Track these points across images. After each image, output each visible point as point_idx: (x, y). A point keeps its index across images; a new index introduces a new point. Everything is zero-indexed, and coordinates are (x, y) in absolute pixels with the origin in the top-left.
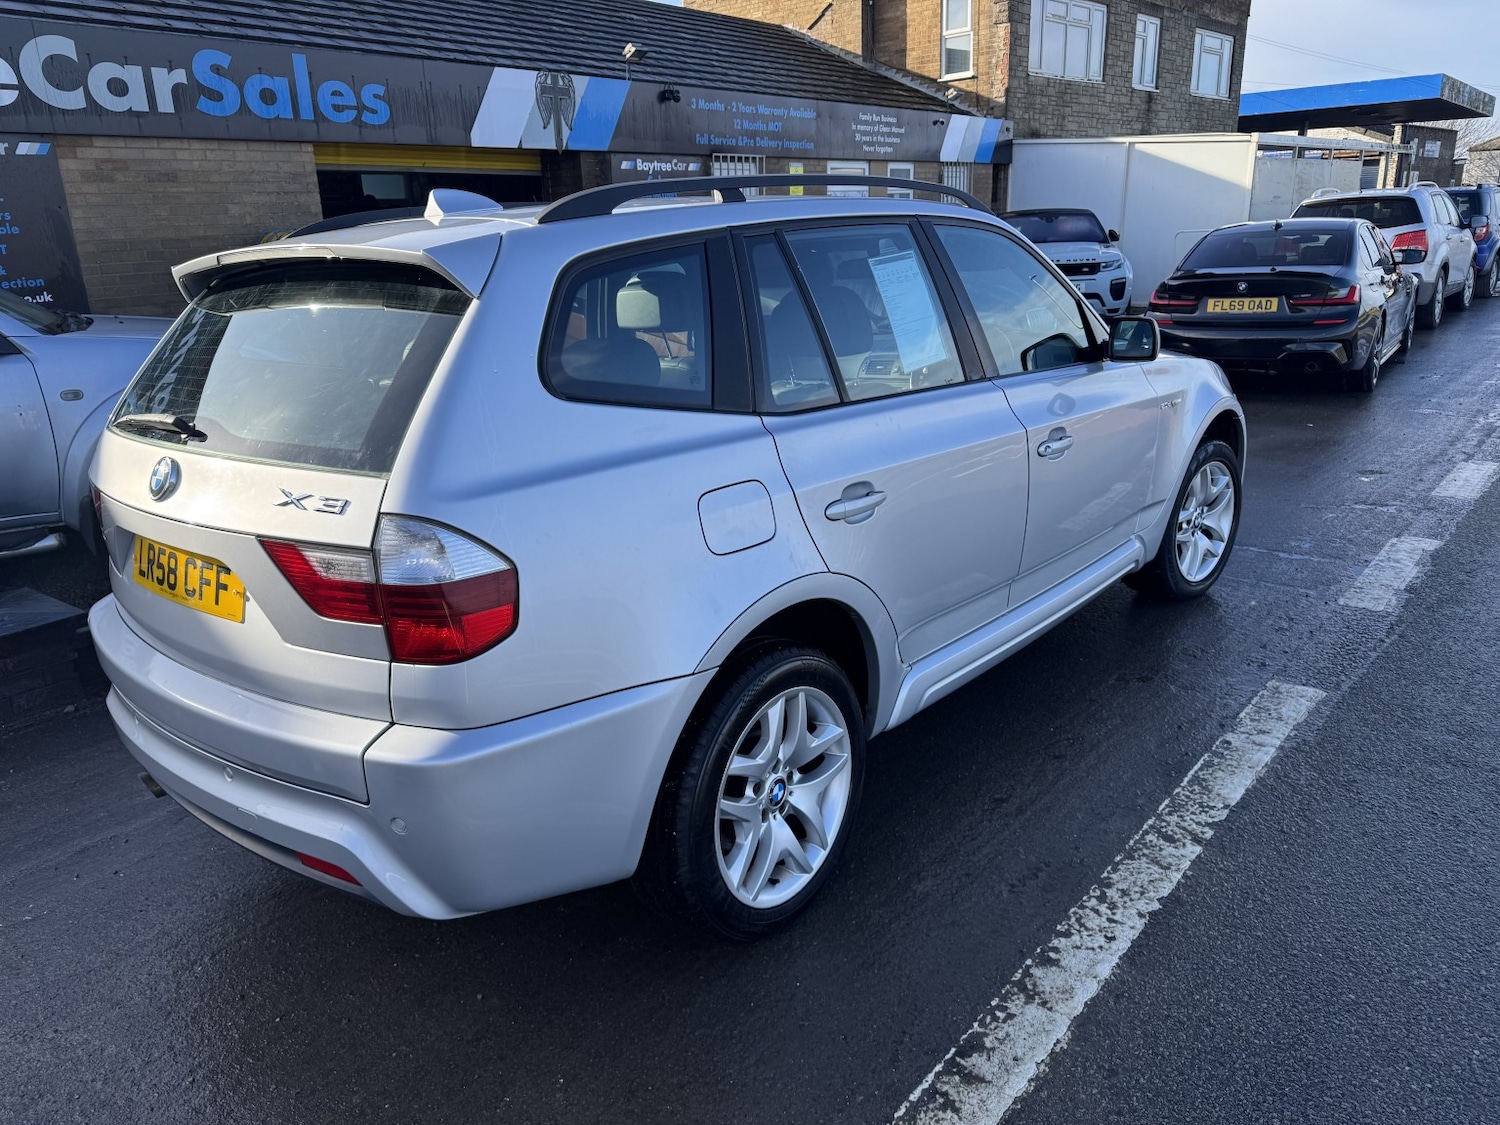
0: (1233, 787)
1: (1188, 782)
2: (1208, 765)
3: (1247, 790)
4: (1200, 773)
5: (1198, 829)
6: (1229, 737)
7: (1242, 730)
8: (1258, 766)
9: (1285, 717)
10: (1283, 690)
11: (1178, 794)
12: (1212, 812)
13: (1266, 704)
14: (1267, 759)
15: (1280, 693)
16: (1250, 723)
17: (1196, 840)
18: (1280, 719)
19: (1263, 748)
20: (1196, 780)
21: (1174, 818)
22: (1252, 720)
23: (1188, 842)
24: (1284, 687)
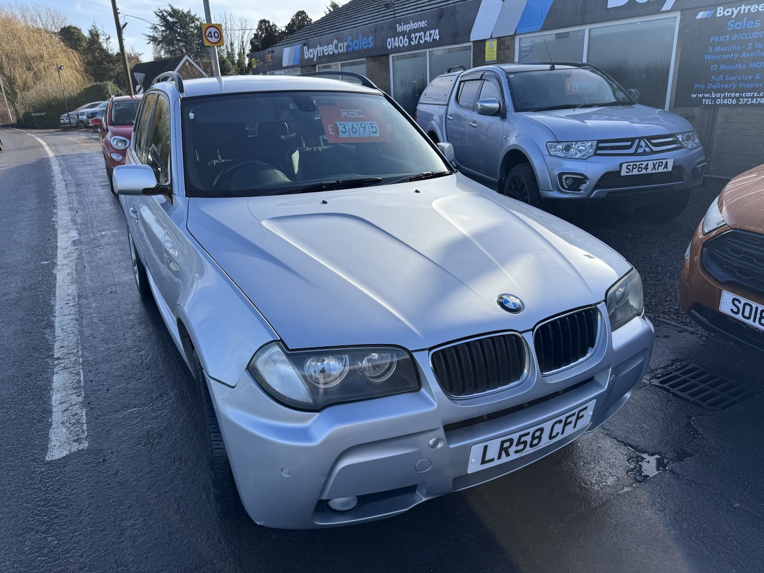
0: (59, 380)
1: (80, 372)
2: (79, 382)
3: (52, 382)
4: (78, 377)
5: (60, 361)
6: (81, 399)
7: (78, 406)
8: (56, 393)
9: (61, 426)
10: (74, 444)
11: (80, 366)
12: (61, 368)
13: (78, 429)
14: (54, 398)
15: (75, 441)
16: (77, 411)
17: (58, 359)
18: (63, 423)
19: (59, 402)
20: (78, 374)
21: (73, 359)
22: (76, 414)
23: (61, 356)
24: (75, 447)
